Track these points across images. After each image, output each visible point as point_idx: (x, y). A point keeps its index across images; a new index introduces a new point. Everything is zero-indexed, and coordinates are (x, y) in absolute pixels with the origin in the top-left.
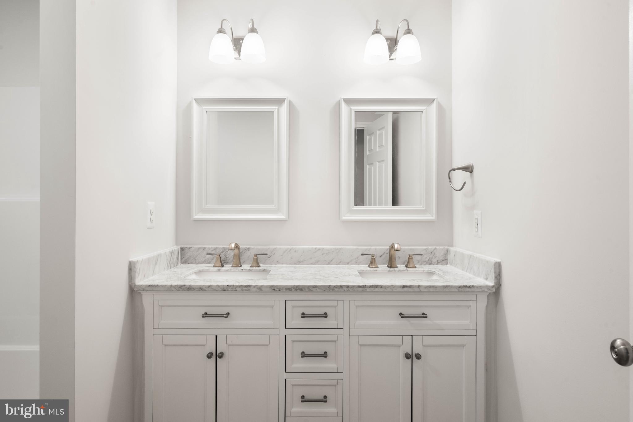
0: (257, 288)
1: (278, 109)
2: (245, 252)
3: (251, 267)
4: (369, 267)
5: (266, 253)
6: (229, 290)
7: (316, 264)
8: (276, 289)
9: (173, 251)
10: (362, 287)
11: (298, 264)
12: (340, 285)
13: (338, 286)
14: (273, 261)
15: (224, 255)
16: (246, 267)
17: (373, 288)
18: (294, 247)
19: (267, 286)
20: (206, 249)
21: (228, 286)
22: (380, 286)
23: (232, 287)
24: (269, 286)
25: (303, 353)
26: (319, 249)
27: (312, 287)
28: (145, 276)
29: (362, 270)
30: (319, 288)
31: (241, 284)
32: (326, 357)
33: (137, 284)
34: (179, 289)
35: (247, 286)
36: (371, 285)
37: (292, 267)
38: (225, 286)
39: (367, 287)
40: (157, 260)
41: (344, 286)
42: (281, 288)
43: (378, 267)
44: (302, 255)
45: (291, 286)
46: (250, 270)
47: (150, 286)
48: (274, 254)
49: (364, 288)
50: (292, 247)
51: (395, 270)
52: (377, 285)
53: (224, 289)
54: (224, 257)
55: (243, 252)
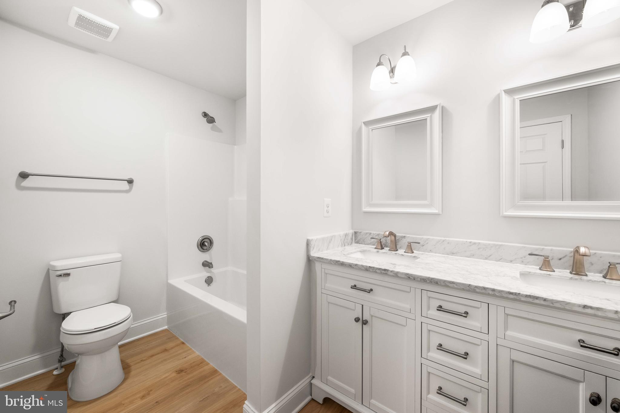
0: (394, 273)
1: (431, 117)
2: (401, 239)
3: (405, 252)
4: (540, 269)
5: (419, 242)
6: (371, 270)
7: (470, 258)
8: (411, 277)
9: (347, 234)
10: (514, 294)
11: (452, 255)
12: (483, 287)
13: (480, 287)
14: (426, 250)
15: (384, 240)
16: (401, 251)
17: (532, 299)
18: (447, 239)
19: (402, 273)
20: (372, 234)
21: (370, 267)
22: (543, 298)
23: (373, 268)
24: (404, 273)
25: (440, 345)
26: (475, 244)
27: (448, 282)
28: (319, 250)
29: (528, 272)
30: (456, 285)
31: (380, 267)
32: (466, 358)
33: (311, 255)
34: (336, 263)
35: (385, 270)
36: (528, 294)
37: (444, 256)
38: (368, 266)
39: (521, 296)
40: (331, 240)
41: (488, 288)
42: (416, 277)
43: (554, 271)
44: (455, 247)
45: (426, 277)
46: (403, 255)
47: (318, 257)
48: (428, 243)
49: (517, 296)
50: (445, 239)
51: (581, 279)
52: (538, 296)
53: (366, 269)
54: (385, 241)
55: (400, 239)
